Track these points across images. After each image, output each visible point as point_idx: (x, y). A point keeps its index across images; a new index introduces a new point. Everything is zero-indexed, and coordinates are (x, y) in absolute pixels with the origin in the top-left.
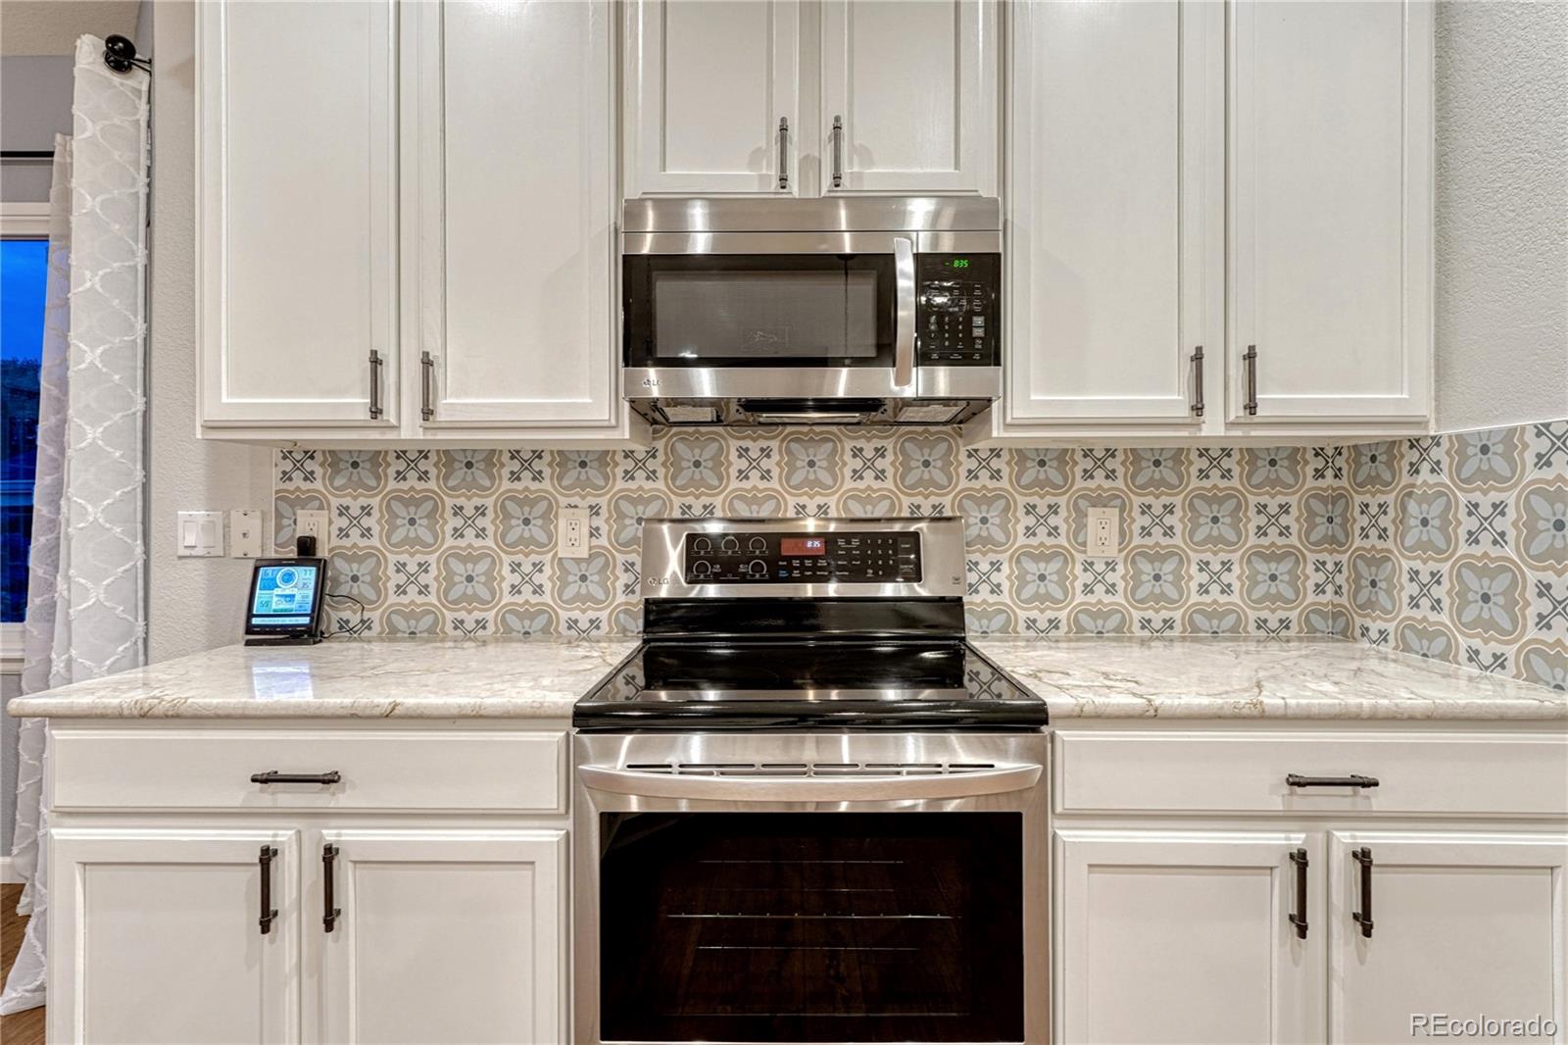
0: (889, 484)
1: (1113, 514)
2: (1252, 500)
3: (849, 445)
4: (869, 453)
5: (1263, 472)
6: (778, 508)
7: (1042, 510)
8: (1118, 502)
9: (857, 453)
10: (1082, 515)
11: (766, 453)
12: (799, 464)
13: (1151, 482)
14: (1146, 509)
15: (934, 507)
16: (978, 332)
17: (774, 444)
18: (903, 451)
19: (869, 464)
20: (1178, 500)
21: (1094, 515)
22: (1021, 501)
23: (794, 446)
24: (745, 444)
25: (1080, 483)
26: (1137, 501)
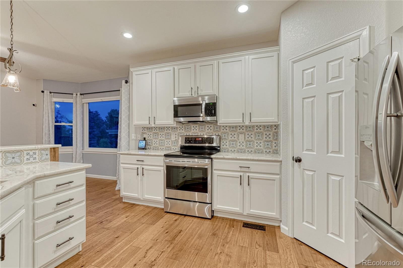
0: (212, 131)
1: (243, 135)
2: (265, 133)
3: (207, 126)
4: (209, 127)
5: (266, 129)
6: (198, 134)
7: (233, 134)
8: (244, 133)
9: (208, 127)
10: (239, 135)
11: (196, 127)
12: (200, 128)
13: (249, 130)
14: (248, 134)
15: (218, 134)
16: (213, 112)
17: (197, 126)
18: (214, 126)
19: (209, 128)
20: (253, 133)
21: (240, 135)
22: (230, 133)
23: (200, 126)
24: (194, 126)
25: (238, 131)
26: (247, 133)
